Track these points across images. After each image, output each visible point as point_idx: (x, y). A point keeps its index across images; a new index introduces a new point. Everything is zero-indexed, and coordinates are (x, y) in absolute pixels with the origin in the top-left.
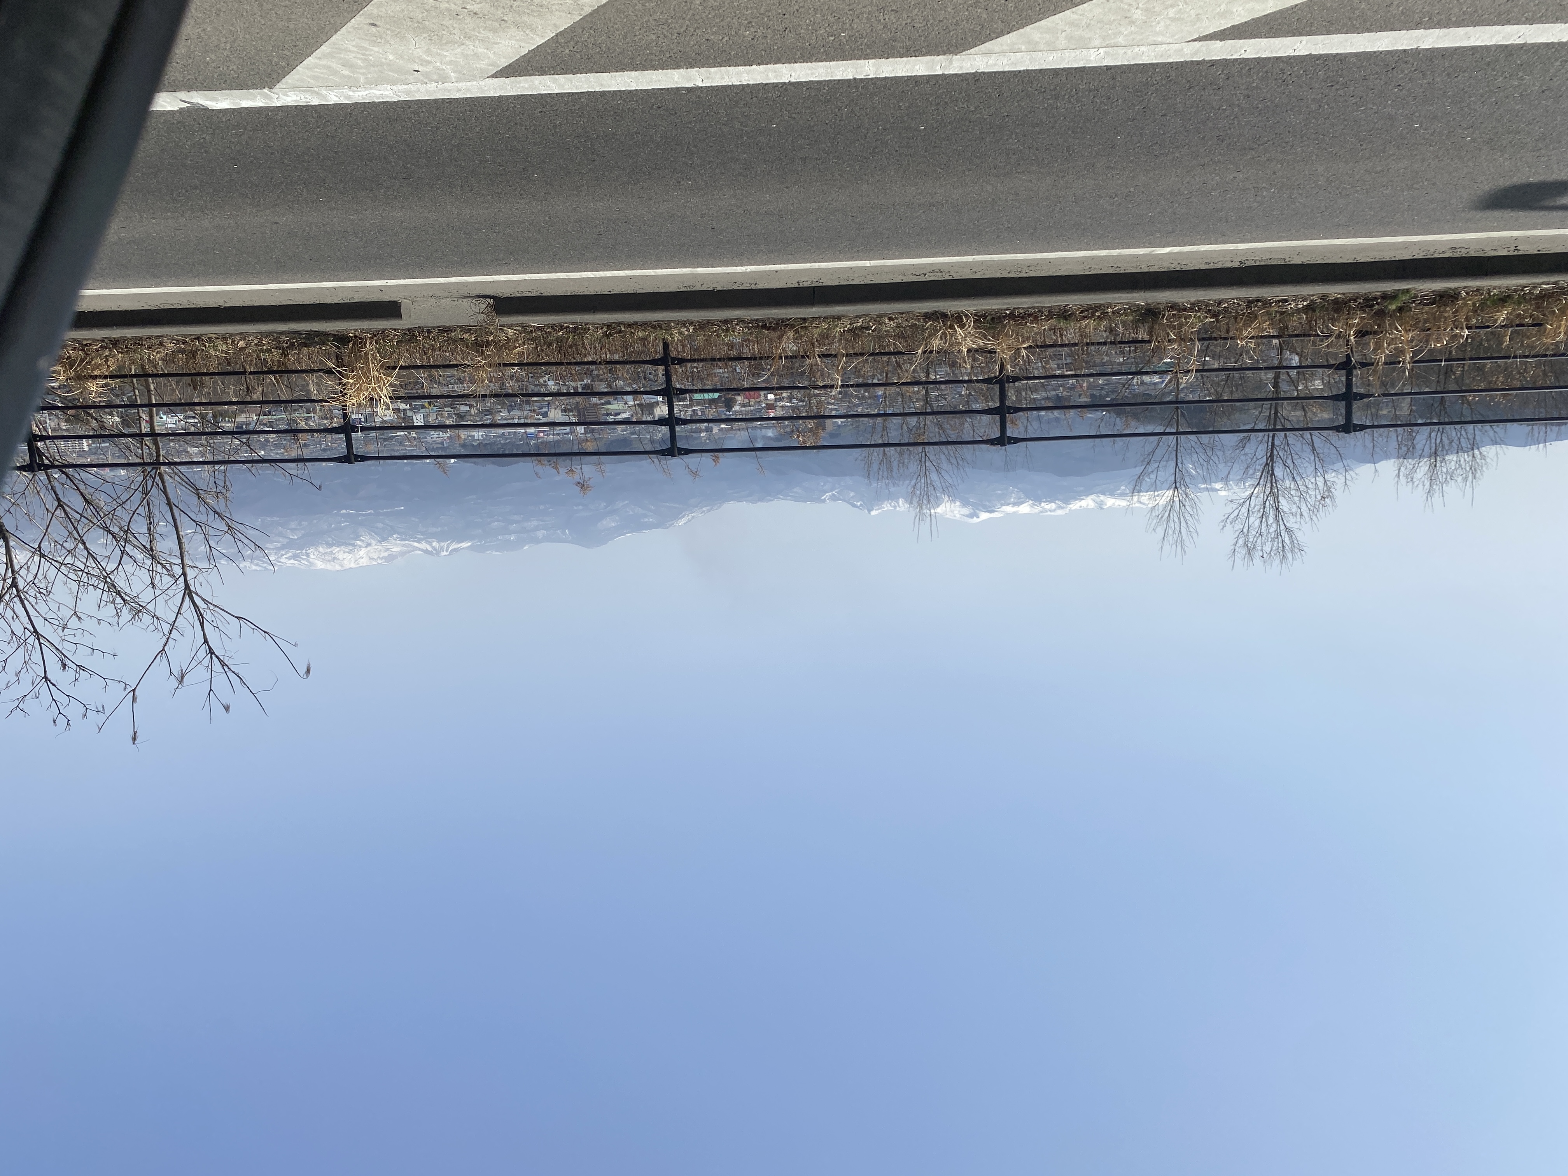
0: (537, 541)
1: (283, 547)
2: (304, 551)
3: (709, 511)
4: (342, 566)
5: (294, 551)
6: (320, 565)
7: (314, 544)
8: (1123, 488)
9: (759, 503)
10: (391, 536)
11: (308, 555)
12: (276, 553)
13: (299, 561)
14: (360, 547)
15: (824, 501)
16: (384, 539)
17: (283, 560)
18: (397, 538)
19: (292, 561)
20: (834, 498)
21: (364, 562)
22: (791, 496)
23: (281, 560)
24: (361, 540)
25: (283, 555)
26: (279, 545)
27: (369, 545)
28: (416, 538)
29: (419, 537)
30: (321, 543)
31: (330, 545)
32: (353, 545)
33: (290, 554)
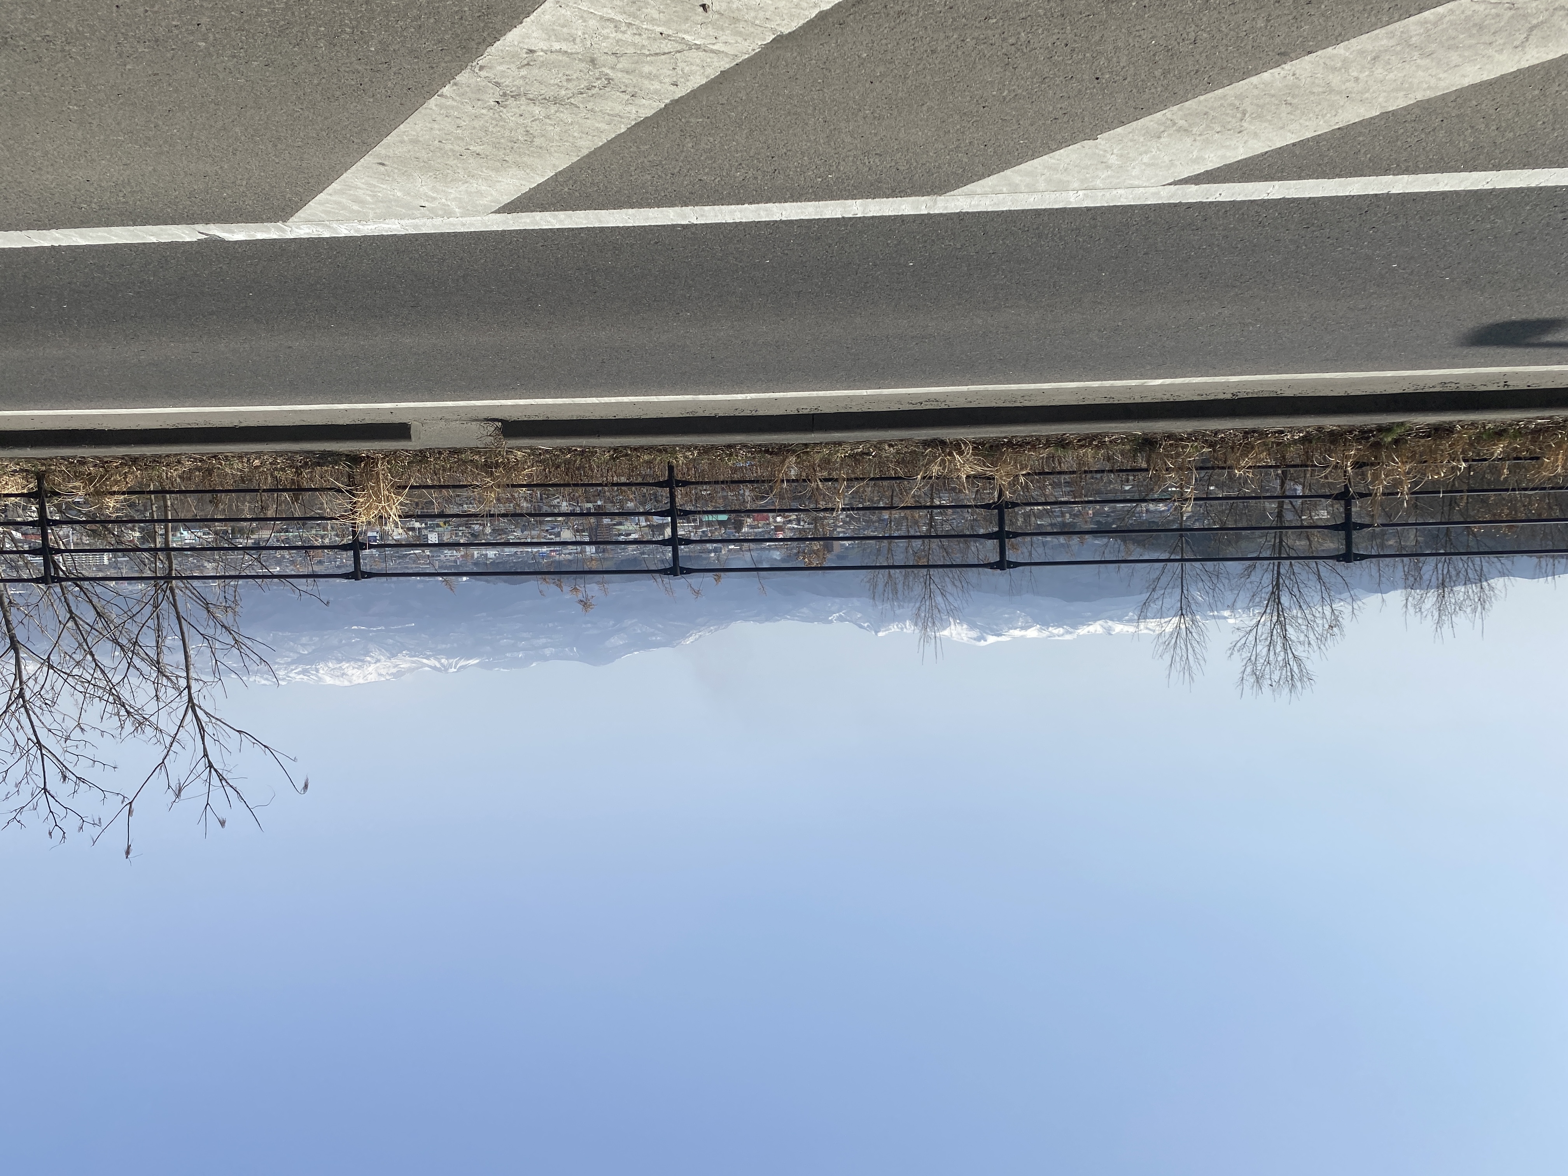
0: (545, 659)
1: (292, 663)
2: (314, 666)
3: (716, 630)
4: (350, 682)
5: (304, 667)
6: (329, 680)
7: (325, 660)
8: (1131, 614)
9: (767, 623)
10: (401, 652)
11: (317, 670)
12: (286, 668)
13: (309, 676)
14: (370, 663)
15: (831, 621)
16: (393, 655)
17: (292, 675)
18: (407, 654)
19: (301, 676)
20: (841, 619)
21: (372, 678)
22: (798, 616)
23: (290, 675)
24: (371, 656)
25: (293, 670)
26: (289, 660)
27: (378, 661)
28: (425, 654)
29: (428, 653)
30: (331, 659)
31: (340, 661)
32: (363, 661)
33: (300, 669)
